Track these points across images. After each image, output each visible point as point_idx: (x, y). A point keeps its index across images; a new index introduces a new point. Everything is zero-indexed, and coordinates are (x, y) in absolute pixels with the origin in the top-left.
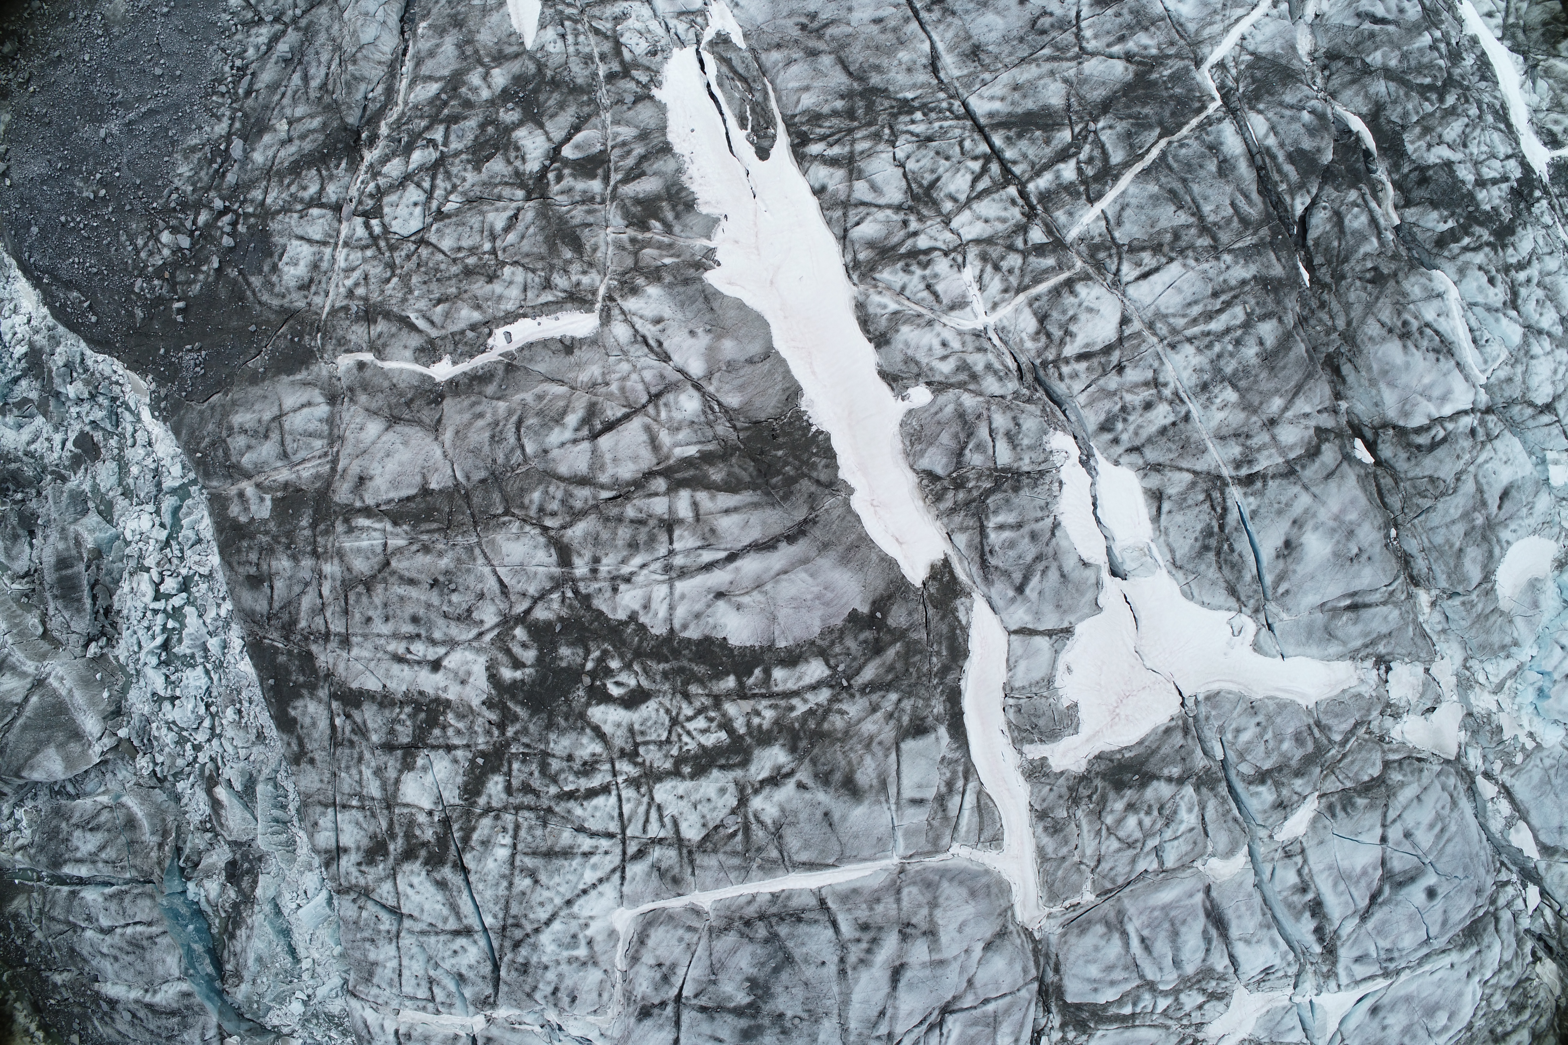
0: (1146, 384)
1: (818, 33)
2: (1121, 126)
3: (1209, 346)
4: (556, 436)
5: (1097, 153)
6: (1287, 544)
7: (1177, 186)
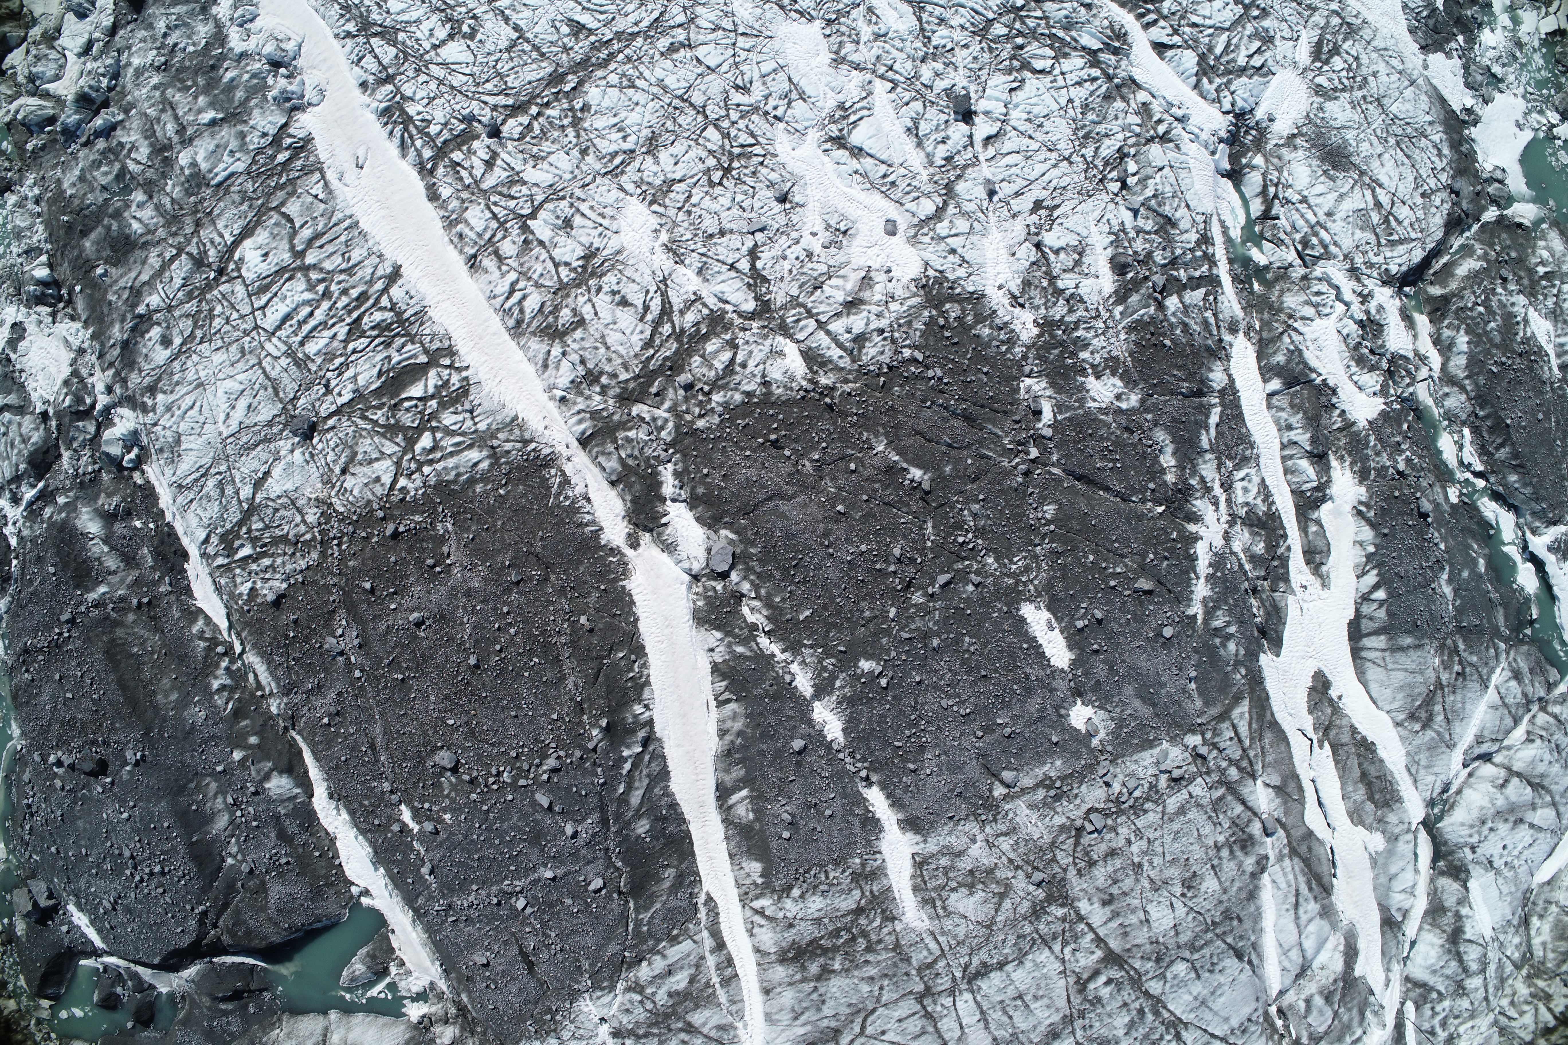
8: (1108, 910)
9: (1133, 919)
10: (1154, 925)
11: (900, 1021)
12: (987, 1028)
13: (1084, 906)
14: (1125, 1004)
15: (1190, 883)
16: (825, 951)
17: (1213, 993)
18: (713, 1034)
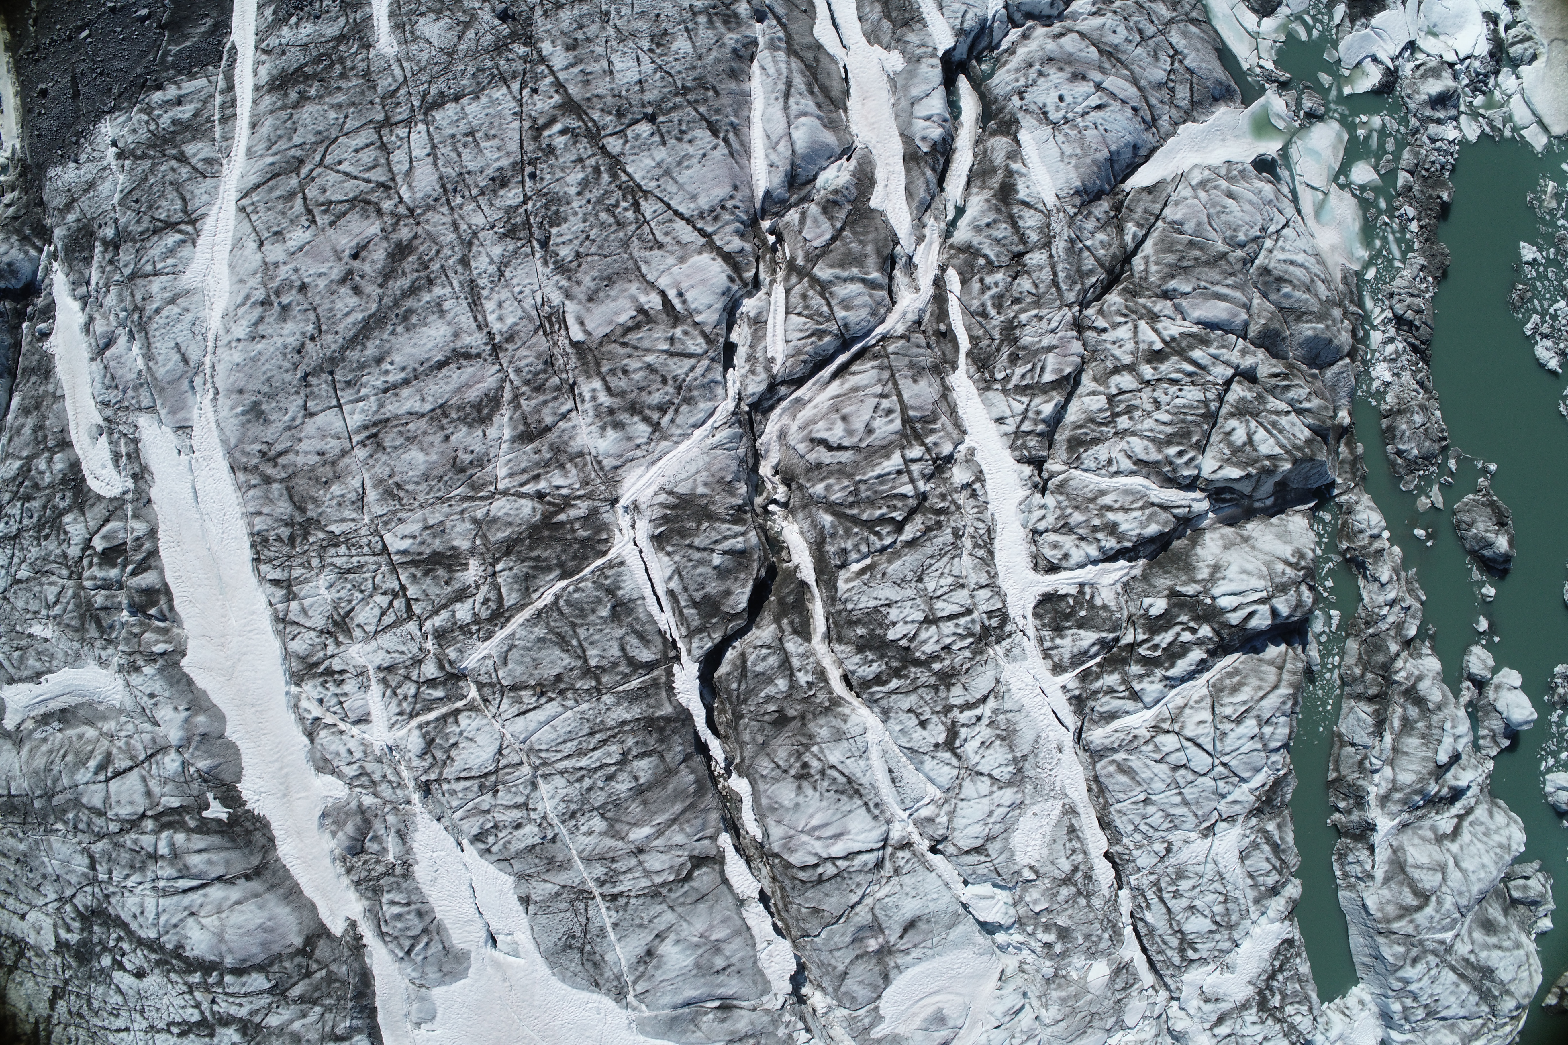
0: (517, 806)
1: (273, 460)
2: (520, 569)
3: (580, 780)
4: (82, 776)
5: (492, 595)
6: (649, 953)
7: (566, 630)
8: (571, 55)
9: (595, 67)
10: (618, 76)
11: (357, 151)
12: (435, 164)
13: (546, 47)
14: (580, 160)
15: (660, 39)
16: (307, 77)
17: (679, 163)
18: (199, 166)
